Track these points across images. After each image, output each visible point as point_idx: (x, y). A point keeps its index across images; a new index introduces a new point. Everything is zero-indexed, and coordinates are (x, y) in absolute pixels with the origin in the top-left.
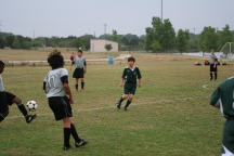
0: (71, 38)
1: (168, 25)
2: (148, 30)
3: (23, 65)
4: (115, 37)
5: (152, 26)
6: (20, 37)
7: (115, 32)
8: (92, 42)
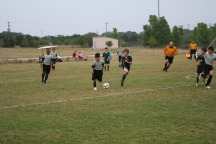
0: (75, 36)
1: (163, 22)
2: (145, 27)
3: (31, 61)
4: (115, 35)
5: (148, 24)
6: (28, 37)
7: (115, 30)
8: (94, 39)
